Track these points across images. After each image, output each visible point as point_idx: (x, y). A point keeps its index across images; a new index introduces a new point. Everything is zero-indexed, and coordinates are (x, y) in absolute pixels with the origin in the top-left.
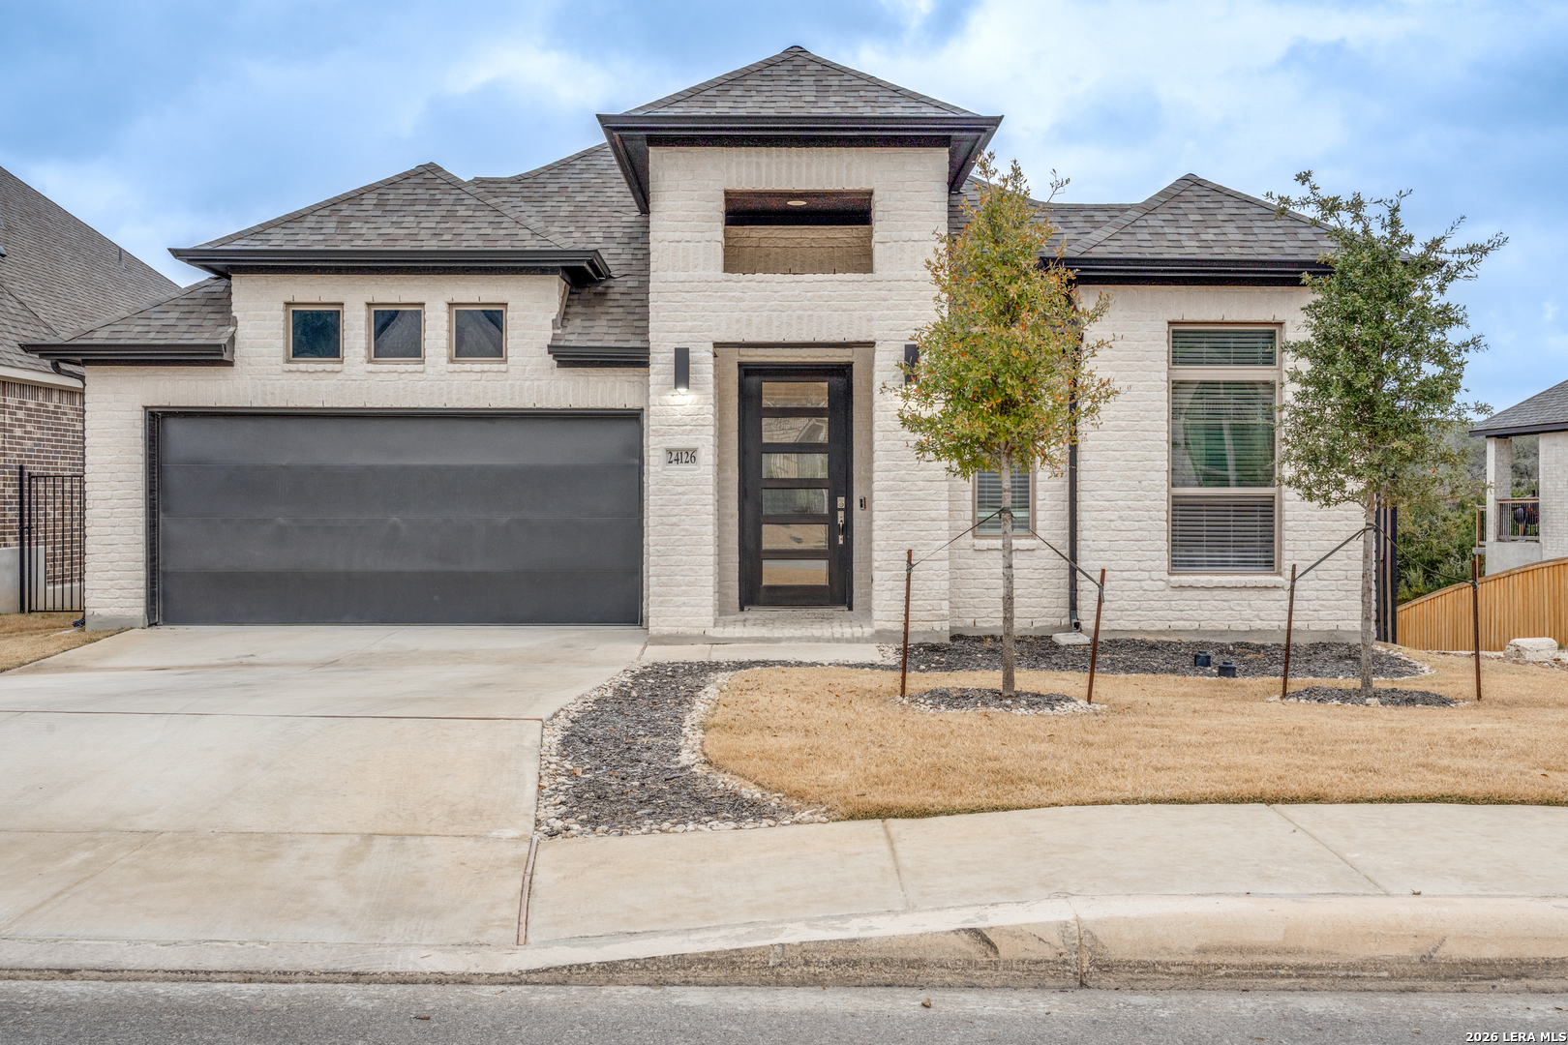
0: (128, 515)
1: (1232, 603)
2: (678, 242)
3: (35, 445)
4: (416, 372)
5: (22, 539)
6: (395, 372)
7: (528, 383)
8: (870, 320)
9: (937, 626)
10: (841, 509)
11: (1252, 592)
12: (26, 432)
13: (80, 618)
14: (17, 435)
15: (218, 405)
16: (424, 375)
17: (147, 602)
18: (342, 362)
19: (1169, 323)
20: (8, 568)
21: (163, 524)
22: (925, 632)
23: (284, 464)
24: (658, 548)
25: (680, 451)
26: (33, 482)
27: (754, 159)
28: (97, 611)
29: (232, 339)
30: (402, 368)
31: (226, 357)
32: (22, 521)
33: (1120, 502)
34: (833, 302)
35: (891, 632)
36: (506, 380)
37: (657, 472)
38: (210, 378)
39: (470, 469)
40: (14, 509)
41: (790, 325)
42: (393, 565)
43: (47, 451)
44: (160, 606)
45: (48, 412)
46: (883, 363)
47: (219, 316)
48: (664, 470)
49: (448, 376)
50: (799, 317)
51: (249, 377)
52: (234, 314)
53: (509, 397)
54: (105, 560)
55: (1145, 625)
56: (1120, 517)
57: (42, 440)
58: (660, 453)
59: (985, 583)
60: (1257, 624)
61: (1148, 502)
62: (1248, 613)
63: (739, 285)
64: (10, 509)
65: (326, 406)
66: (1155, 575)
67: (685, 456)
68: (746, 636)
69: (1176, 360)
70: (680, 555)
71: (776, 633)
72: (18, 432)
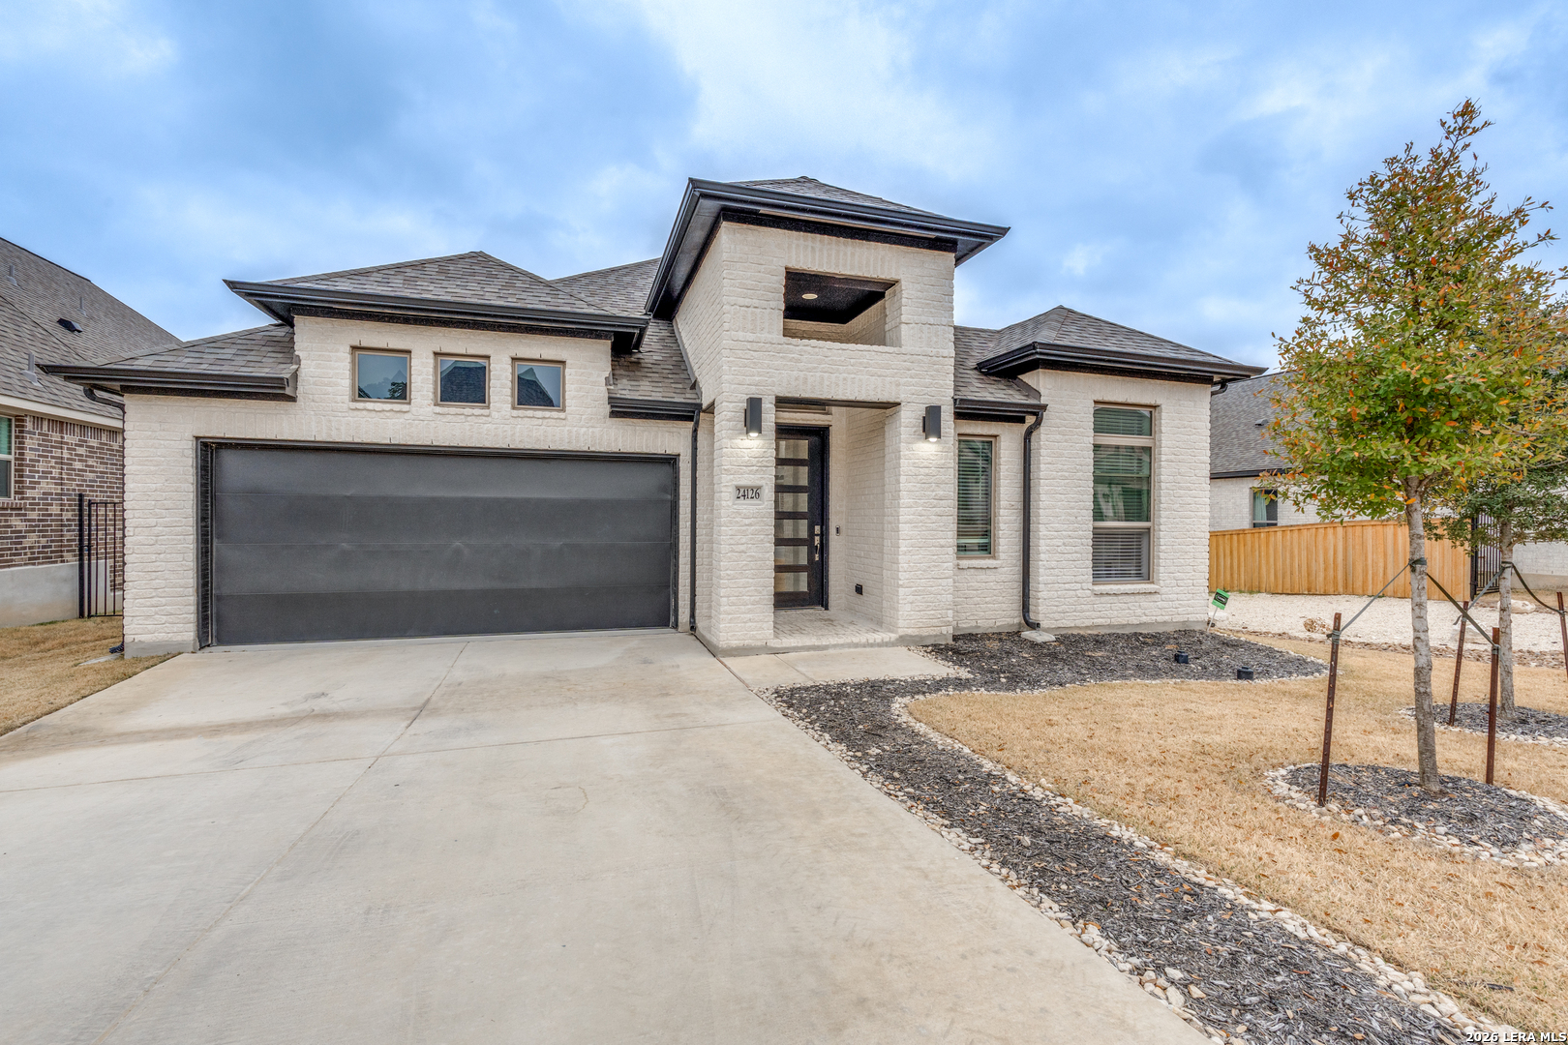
0: (175, 542)
1: (1129, 605)
2: (748, 307)
3: (97, 477)
4: (482, 415)
5: (81, 555)
6: (463, 414)
7: (584, 429)
8: (898, 385)
9: (944, 630)
10: (817, 535)
11: (1141, 597)
12: (87, 466)
13: (119, 644)
14: (77, 467)
15: (278, 438)
16: (489, 419)
17: (198, 626)
18: (409, 403)
19: (1095, 402)
20: (65, 580)
21: (217, 551)
22: (936, 636)
23: (348, 494)
24: (728, 572)
25: (747, 488)
26: (94, 508)
27: (810, 244)
28: (138, 638)
29: (295, 375)
30: (467, 411)
31: (288, 391)
32: (81, 540)
33: (1064, 533)
34: (870, 369)
35: (911, 636)
36: (565, 426)
37: (728, 506)
38: (270, 412)
39: (528, 501)
40: (74, 530)
41: (837, 385)
42: (456, 584)
43: (110, 482)
44: (213, 628)
45: (113, 450)
46: (907, 420)
47: (280, 355)
48: (734, 504)
49: (512, 420)
50: (845, 379)
51: (312, 413)
52: (296, 353)
53: (567, 440)
54: (147, 586)
55: (1078, 623)
56: (1064, 544)
57: (106, 473)
58: (730, 489)
59: (965, 594)
60: (1144, 619)
61: (1081, 533)
62: (1139, 611)
63: (797, 348)
64: (68, 531)
65: (393, 442)
66: (1085, 586)
67: (750, 492)
68: (800, 645)
69: (1098, 429)
70: (747, 578)
71: (824, 642)
72: (78, 465)
